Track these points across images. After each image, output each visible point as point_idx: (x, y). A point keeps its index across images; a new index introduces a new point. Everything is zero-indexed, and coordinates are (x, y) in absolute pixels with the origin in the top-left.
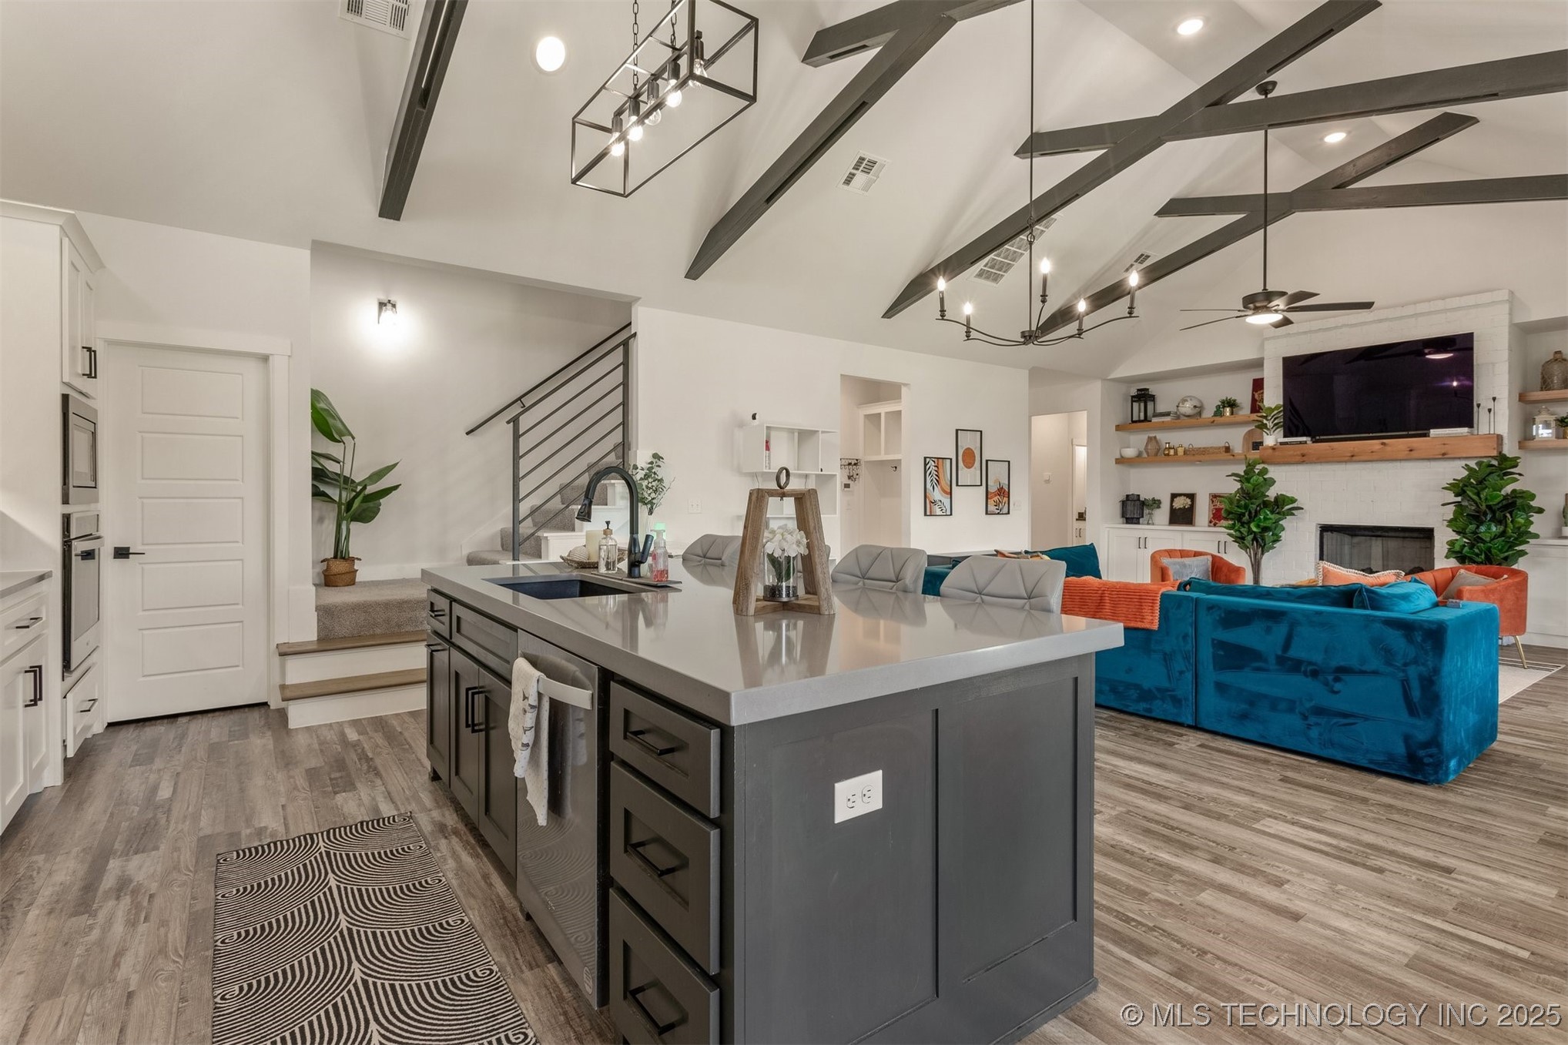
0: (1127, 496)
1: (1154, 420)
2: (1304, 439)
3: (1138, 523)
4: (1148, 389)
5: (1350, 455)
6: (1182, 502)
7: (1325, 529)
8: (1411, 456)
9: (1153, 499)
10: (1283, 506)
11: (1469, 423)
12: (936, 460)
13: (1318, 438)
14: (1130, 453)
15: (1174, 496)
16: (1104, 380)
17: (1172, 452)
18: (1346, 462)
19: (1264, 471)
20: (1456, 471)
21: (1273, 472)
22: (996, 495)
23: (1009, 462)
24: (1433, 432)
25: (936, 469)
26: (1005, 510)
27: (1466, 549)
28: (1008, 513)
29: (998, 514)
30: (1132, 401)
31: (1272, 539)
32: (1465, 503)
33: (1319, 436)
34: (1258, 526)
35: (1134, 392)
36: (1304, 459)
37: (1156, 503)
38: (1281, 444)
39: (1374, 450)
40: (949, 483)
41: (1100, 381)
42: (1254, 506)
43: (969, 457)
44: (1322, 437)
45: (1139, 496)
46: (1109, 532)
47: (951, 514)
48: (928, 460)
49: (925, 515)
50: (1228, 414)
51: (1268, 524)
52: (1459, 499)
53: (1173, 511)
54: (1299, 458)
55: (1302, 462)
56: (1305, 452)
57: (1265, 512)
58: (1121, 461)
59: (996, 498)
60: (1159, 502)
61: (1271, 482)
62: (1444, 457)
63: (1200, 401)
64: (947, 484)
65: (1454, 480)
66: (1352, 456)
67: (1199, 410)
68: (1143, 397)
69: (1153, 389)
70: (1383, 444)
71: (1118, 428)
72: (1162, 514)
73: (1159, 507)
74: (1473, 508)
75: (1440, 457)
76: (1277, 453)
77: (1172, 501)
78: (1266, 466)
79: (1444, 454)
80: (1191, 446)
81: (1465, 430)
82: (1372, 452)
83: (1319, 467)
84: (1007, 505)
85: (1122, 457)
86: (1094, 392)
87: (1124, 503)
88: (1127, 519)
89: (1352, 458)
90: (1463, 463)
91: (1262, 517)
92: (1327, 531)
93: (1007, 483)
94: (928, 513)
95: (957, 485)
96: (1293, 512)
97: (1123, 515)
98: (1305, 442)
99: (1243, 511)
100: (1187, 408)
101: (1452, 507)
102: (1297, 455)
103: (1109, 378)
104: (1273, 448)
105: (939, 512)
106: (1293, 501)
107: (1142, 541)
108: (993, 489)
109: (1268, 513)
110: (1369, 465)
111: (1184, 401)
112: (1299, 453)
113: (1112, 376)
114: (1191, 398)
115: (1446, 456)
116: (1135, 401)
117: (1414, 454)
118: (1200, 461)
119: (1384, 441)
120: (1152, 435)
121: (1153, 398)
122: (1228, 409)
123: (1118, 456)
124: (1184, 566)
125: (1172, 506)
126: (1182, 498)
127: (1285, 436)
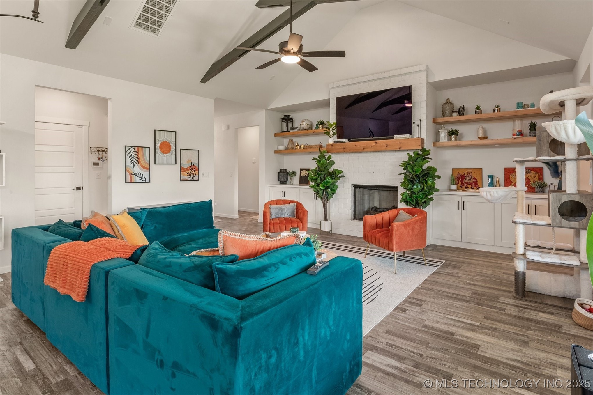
0: (281, 170)
1: (291, 131)
2: (344, 140)
3: (286, 184)
4: (290, 116)
5: (363, 148)
6: (305, 173)
7: (356, 187)
8: (387, 149)
9: (293, 172)
10: (336, 175)
11: (410, 132)
12: (136, 148)
13: (351, 139)
14: (281, 148)
15: (301, 170)
16: (267, 109)
17: (298, 147)
18: (360, 152)
19: (330, 157)
20: (403, 157)
21: (335, 157)
22: (188, 170)
23: (199, 150)
24: (396, 137)
25: (136, 153)
26: (196, 178)
27: (408, 198)
28: (198, 180)
29: (190, 180)
30: (282, 121)
31: (331, 192)
32: (407, 174)
33: (352, 139)
34: (324, 186)
35: (283, 117)
36: (344, 151)
37: (294, 173)
38: (335, 142)
39: (372, 146)
40: (148, 163)
41: (265, 110)
42: (323, 176)
43: (165, 147)
44: (353, 139)
45: (286, 170)
46: (270, 188)
47: (150, 182)
48: (128, 148)
49: (126, 182)
50: (321, 128)
51: (329, 184)
52: (405, 171)
53: (301, 177)
54: (342, 150)
55: (344, 153)
56: (344, 147)
57: (328, 178)
58: (277, 152)
59: (188, 172)
60: (295, 173)
61: (333, 163)
62: (400, 150)
63: (311, 122)
64: (146, 163)
65: (403, 161)
66: (364, 149)
67: (310, 126)
68: (287, 119)
69: (292, 116)
70: (376, 143)
71: (276, 135)
72: (296, 180)
73: (295, 176)
74: (411, 176)
75: (399, 149)
76: (333, 147)
77: (301, 172)
78: (330, 154)
79: (400, 148)
80: (306, 145)
81: (408, 136)
82: (372, 147)
83: (352, 155)
84: (197, 175)
85: (278, 150)
86: (261, 116)
87: (279, 173)
88: (281, 182)
89: (363, 150)
90: (407, 153)
91: (326, 181)
92: (357, 188)
93: (197, 162)
94: (128, 180)
95: (155, 164)
96: (340, 178)
97: (279, 179)
98: (345, 142)
99: (317, 178)
100: (304, 125)
101: (403, 176)
102: (341, 149)
103: (268, 108)
104: (332, 145)
105: (138, 180)
106: (342, 172)
107: (283, 193)
108: (186, 165)
109: (330, 179)
110: (372, 154)
111: (303, 121)
112: (342, 147)
113: (269, 108)
114: (306, 120)
115: (401, 149)
116: (284, 122)
117: (388, 148)
118: (310, 152)
119: (377, 141)
120: (291, 139)
121: (291, 120)
122: (321, 126)
123: (276, 150)
124: (281, 209)
125: (300, 175)
126: (305, 171)
127: (337, 139)
